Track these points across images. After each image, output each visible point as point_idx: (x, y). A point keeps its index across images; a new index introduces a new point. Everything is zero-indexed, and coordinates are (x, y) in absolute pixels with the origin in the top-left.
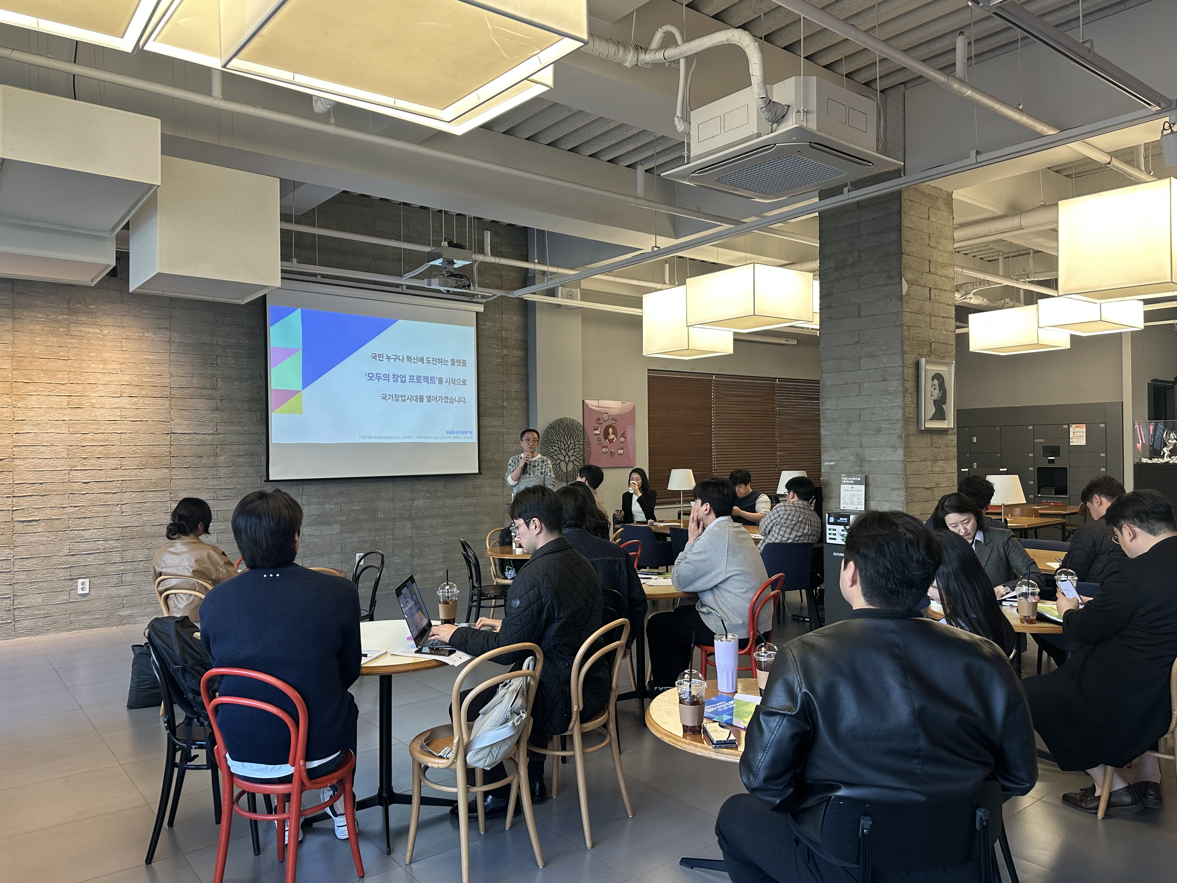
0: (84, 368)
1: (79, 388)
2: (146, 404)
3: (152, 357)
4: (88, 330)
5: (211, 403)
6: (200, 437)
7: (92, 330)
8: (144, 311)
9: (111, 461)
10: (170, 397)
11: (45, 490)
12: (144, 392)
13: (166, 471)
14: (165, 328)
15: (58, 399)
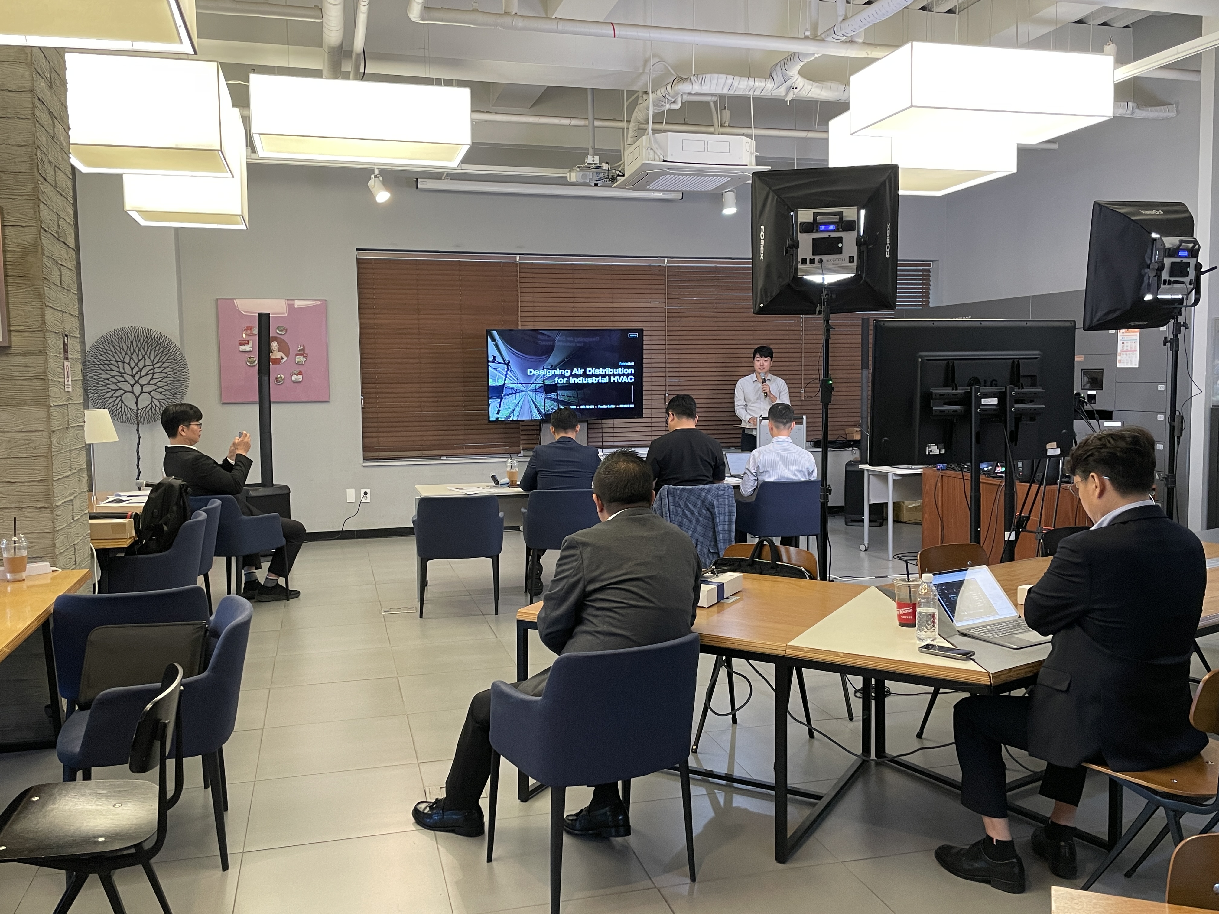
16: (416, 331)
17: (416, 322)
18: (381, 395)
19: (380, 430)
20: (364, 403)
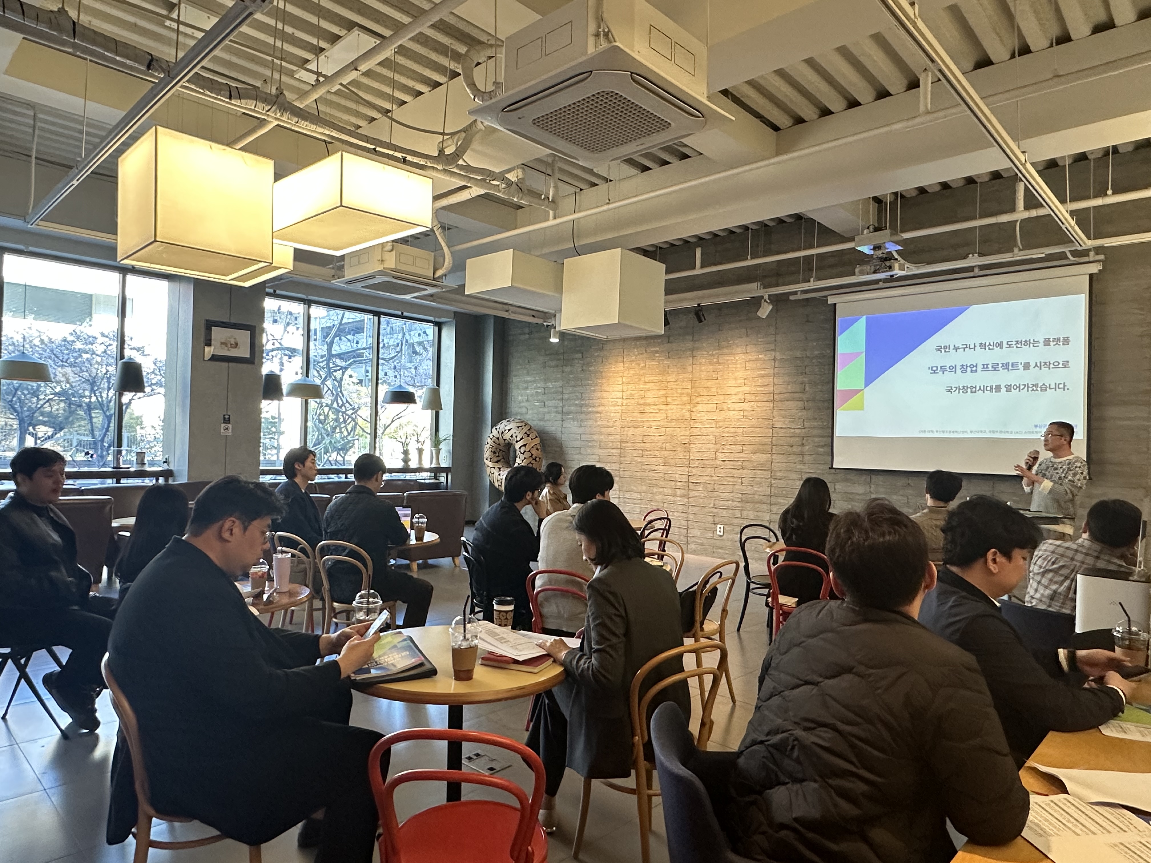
0: (725, 384)
1: (722, 398)
2: (758, 406)
3: (763, 372)
4: (728, 358)
5: (800, 404)
6: (792, 431)
7: (730, 358)
8: (759, 340)
9: (737, 447)
10: (773, 401)
11: (704, 464)
12: (757, 398)
13: (769, 456)
14: (772, 350)
15: (711, 405)
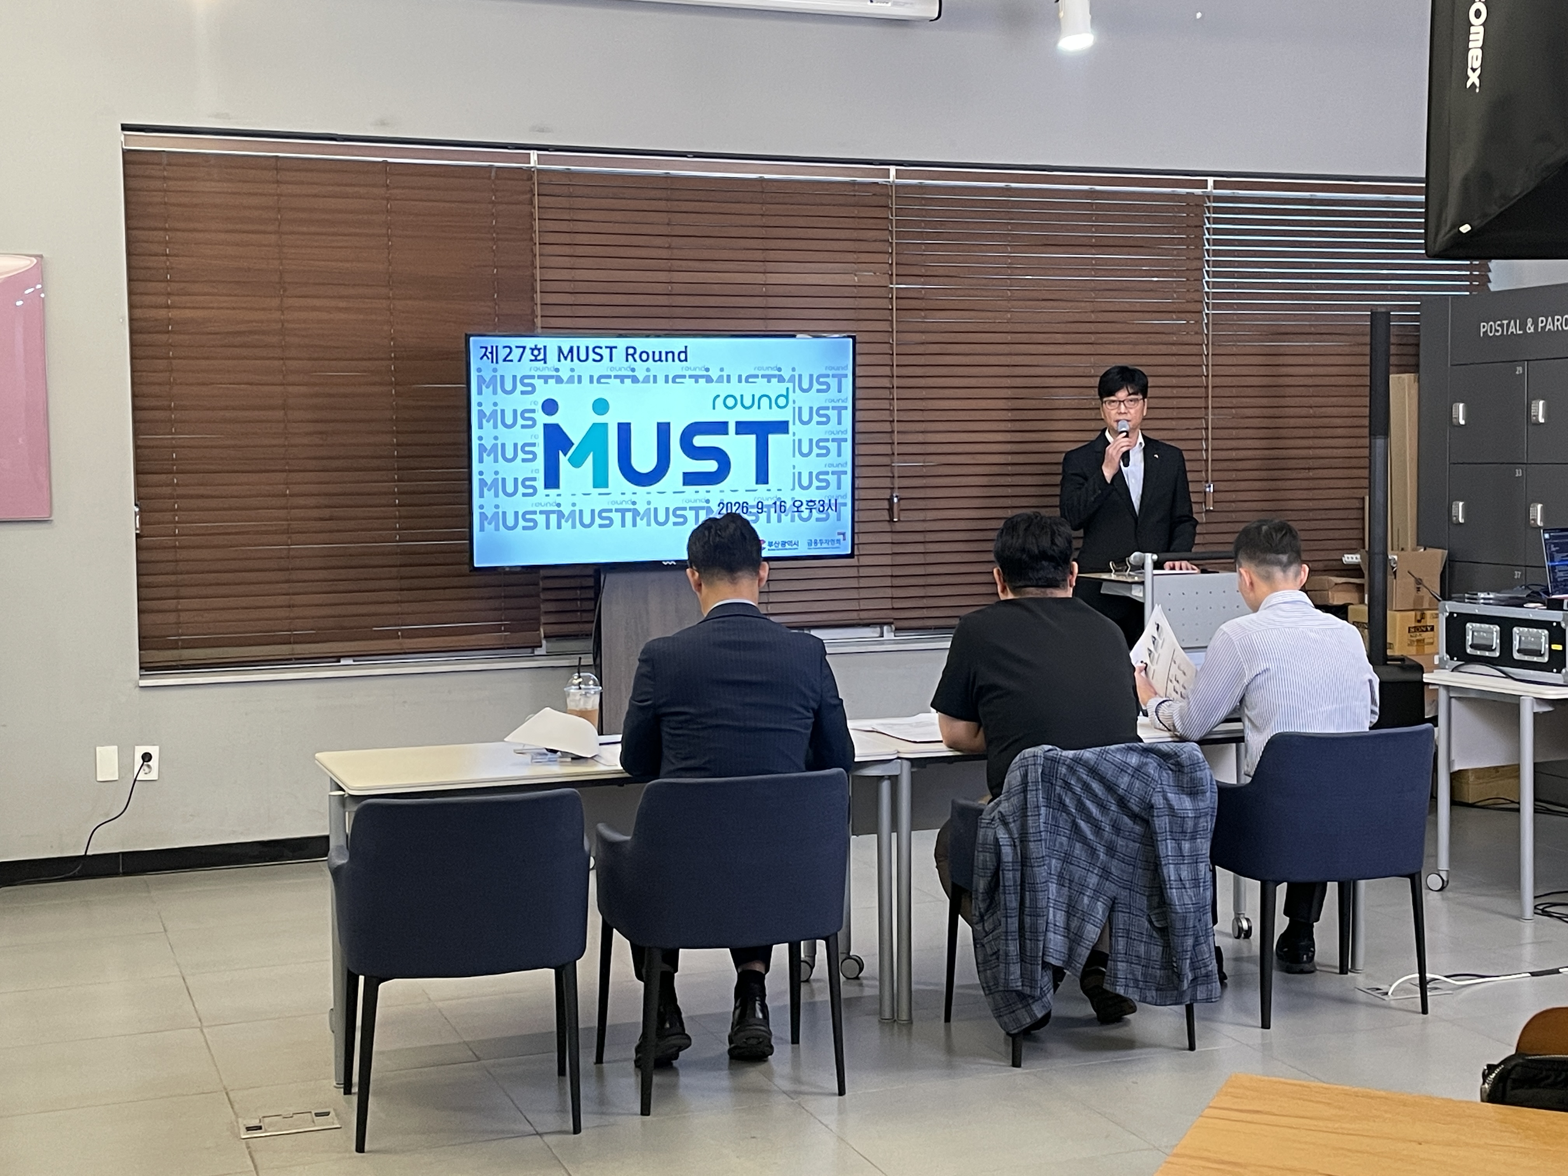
16: (274, 340)
17: (277, 315)
18: (185, 503)
19: (184, 591)
20: (141, 523)
